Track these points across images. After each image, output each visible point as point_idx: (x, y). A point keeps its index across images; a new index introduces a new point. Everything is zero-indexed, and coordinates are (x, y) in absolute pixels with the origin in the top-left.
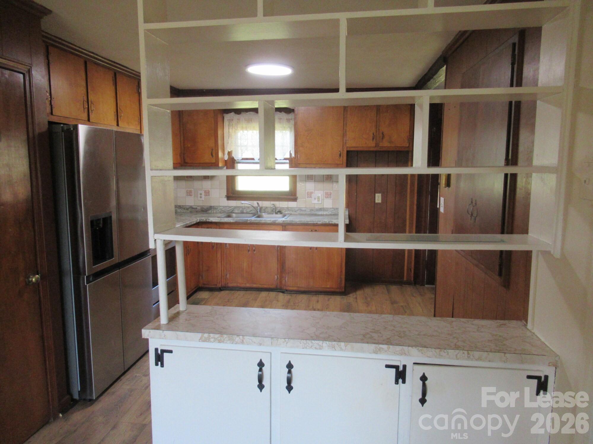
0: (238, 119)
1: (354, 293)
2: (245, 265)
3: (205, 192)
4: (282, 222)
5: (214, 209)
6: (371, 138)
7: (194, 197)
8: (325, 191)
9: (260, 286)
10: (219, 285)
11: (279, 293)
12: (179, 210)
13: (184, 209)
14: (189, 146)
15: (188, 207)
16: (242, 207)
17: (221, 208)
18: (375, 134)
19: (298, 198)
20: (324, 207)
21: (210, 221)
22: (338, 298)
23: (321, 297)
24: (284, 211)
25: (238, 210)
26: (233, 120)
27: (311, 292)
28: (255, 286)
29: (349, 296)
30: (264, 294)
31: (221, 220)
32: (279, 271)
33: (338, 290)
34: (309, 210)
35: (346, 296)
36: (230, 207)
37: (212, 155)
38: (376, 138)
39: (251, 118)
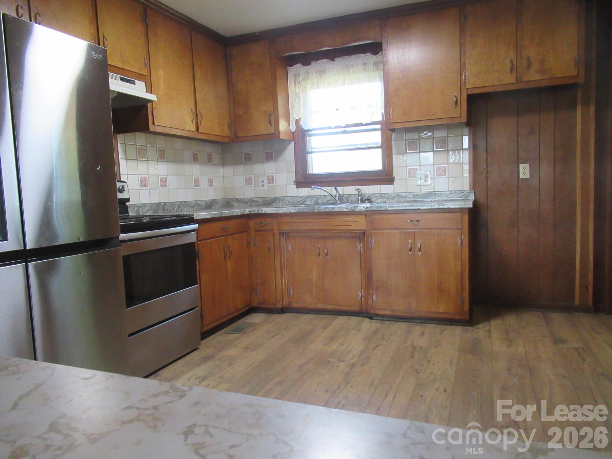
0: (306, 73)
1: (486, 324)
2: (314, 276)
3: (268, 178)
4: (364, 209)
5: (279, 200)
6: (508, 70)
7: (255, 186)
8: (435, 166)
9: (337, 308)
10: (279, 306)
11: (364, 318)
12: (236, 204)
13: (243, 202)
14: (241, 112)
15: (247, 200)
16: (317, 196)
17: (288, 198)
18: (514, 62)
19: (396, 178)
20: (435, 191)
21: (264, 212)
22: (458, 330)
23: (430, 328)
24: (375, 198)
25: (311, 201)
26: (299, 75)
27: (413, 319)
28: (329, 307)
29: (477, 326)
30: (341, 320)
31: (278, 210)
32: (364, 284)
33: (457, 317)
34: (412, 196)
35: (472, 328)
36: (300, 197)
37: (270, 122)
38: (517, 69)
39: (324, 69)
